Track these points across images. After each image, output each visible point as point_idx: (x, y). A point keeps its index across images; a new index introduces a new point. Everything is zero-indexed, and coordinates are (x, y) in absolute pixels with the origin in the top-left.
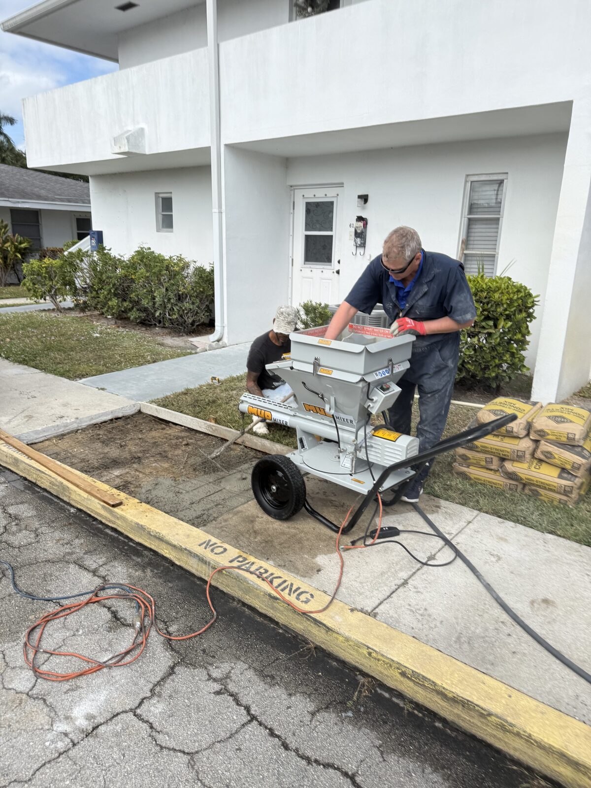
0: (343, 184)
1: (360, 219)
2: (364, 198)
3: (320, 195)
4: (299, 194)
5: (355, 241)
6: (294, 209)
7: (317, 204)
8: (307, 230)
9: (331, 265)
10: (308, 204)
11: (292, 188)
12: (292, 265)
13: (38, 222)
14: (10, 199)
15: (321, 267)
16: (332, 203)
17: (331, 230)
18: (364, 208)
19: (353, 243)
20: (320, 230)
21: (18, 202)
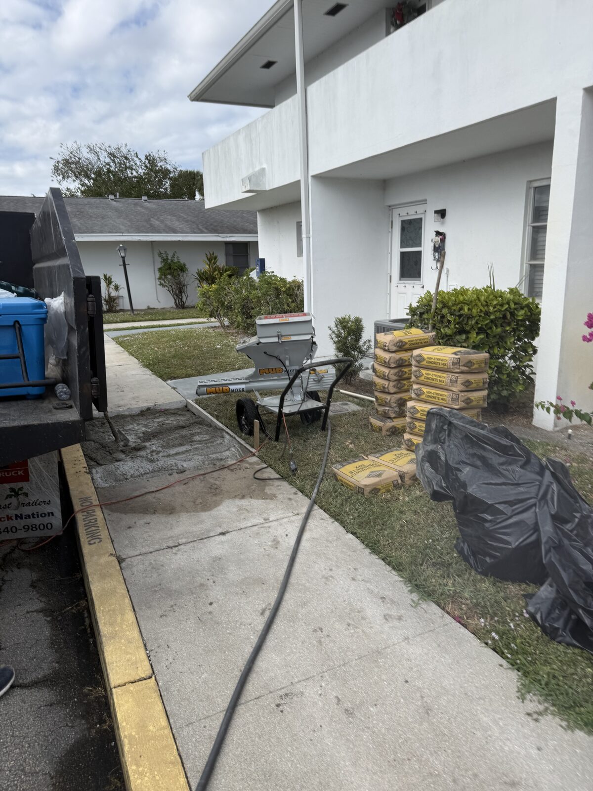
0: (426, 200)
1: (438, 233)
2: (442, 213)
3: (411, 213)
4: (396, 212)
5: (434, 255)
6: (392, 227)
7: (410, 222)
8: (402, 247)
9: (420, 280)
10: (403, 222)
11: (391, 208)
12: (391, 282)
13: (247, 252)
14: (220, 235)
15: (412, 282)
16: (421, 219)
17: (420, 246)
18: (443, 223)
19: (432, 257)
20: (412, 247)
21: (227, 237)
